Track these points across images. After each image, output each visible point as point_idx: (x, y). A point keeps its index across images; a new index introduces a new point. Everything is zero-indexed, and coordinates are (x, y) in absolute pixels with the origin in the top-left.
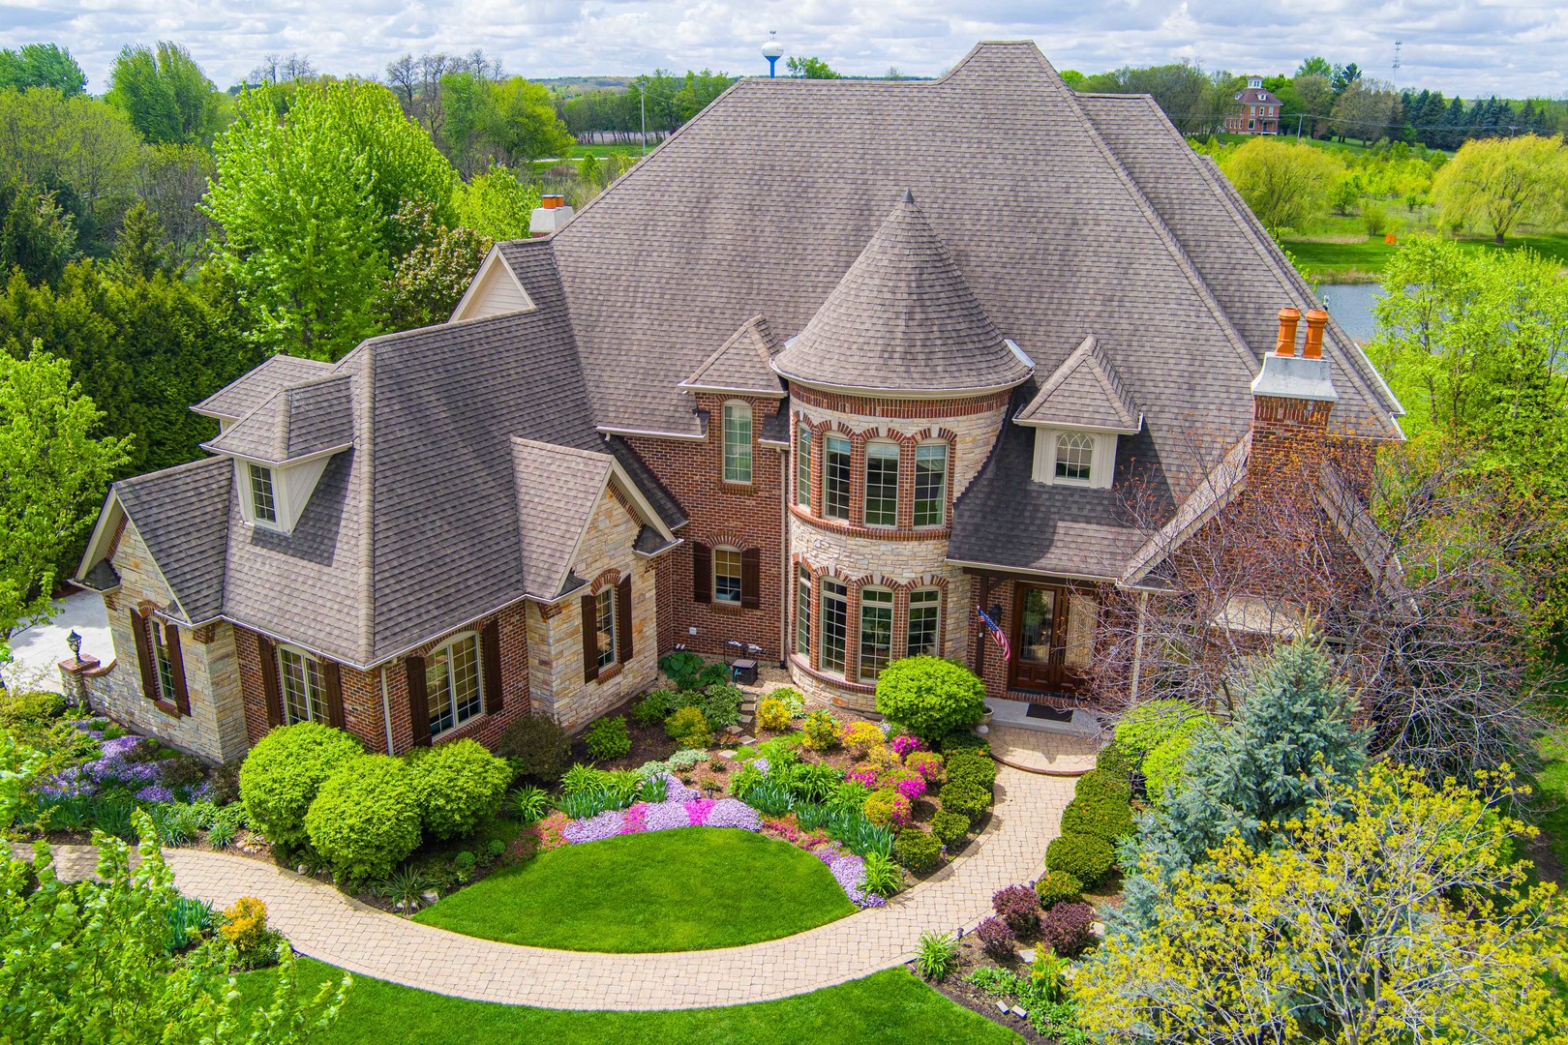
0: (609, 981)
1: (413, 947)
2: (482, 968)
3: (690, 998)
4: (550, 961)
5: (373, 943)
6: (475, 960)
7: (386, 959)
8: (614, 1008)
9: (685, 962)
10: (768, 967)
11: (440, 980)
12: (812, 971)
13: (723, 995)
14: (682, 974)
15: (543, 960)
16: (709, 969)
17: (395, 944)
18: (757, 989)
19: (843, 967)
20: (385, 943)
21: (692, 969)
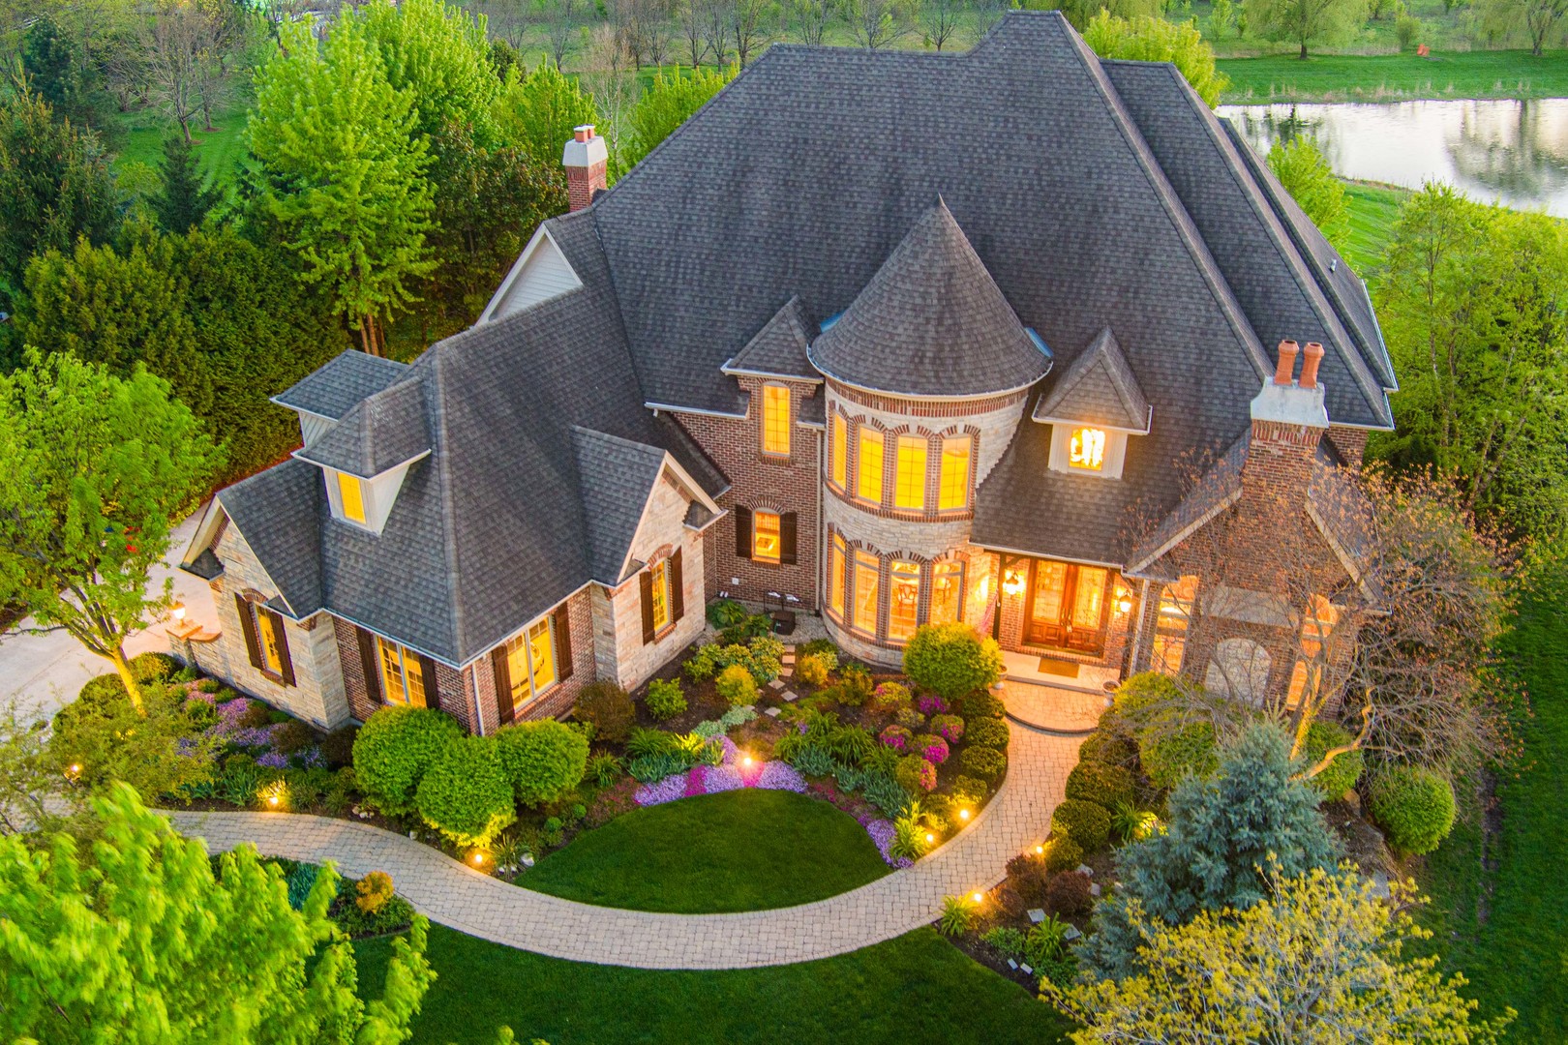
0: (685, 941)
1: (517, 911)
2: (578, 930)
3: (753, 956)
4: (634, 922)
5: (483, 907)
6: (571, 922)
7: (496, 922)
8: (691, 966)
9: (747, 922)
10: (817, 927)
11: (544, 942)
12: (854, 930)
13: (780, 953)
14: (746, 933)
15: (628, 921)
16: (768, 929)
17: (501, 908)
18: (809, 947)
19: (880, 926)
20: (493, 907)
21: (754, 929)
